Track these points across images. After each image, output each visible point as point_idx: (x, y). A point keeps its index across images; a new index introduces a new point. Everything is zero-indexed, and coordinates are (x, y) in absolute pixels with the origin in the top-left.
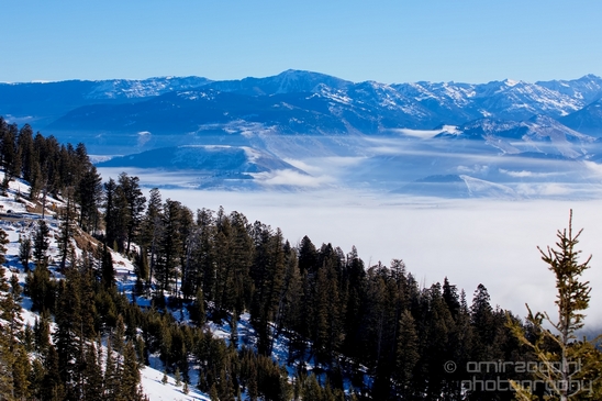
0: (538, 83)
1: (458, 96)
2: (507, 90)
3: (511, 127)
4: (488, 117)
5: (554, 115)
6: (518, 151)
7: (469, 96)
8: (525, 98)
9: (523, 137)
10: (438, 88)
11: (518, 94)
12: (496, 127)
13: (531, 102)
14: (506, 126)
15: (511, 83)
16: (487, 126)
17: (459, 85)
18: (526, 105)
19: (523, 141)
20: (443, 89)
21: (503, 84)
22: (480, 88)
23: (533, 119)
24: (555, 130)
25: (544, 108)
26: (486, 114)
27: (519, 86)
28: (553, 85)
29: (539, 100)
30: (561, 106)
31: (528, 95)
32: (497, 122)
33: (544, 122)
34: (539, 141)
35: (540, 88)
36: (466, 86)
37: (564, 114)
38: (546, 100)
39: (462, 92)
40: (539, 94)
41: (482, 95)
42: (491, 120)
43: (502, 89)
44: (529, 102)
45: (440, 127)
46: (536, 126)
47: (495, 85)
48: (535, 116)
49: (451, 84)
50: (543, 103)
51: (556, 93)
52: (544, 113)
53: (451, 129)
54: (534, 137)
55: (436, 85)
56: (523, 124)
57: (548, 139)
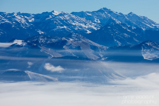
0: (73, 13)
1: (23, 21)
2: (53, 18)
3: (56, 40)
4: (42, 34)
5: (82, 33)
6: (61, 56)
7: (30, 21)
8: (64, 22)
9: (64, 47)
10: (11, 16)
11: (61, 20)
12: (47, 41)
13: (69, 25)
14: (53, 40)
15: (56, 13)
16: (41, 40)
17: (24, 14)
18: (65, 27)
19: (64, 49)
20: (14, 17)
21: (51, 13)
22: (37, 16)
23: (70, 36)
24: (83, 42)
25: (76, 29)
26: (41, 32)
27: (61, 15)
28: (82, 14)
29: (73, 24)
30: (87, 27)
31: (66, 21)
32: (48, 38)
33: (76, 37)
34: (74, 49)
35: (74, 16)
36: (28, 15)
37: (89, 32)
38: (77, 24)
39: (26, 19)
40: (73, 20)
41: (38, 20)
42: (44, 36)
43: (51, 17)
44: (67, 25)
45: (12, 41)
46: (71, 40)
47: (46, 14)
48: (71, 34)
49: (19, 14)
50: (75, 26)
51: (84, 19)
52: (76, 32)
53: (19, 42)
54: (70, 47)
55: (10, 14)
56: (64, 39)
57: (79, 48)
